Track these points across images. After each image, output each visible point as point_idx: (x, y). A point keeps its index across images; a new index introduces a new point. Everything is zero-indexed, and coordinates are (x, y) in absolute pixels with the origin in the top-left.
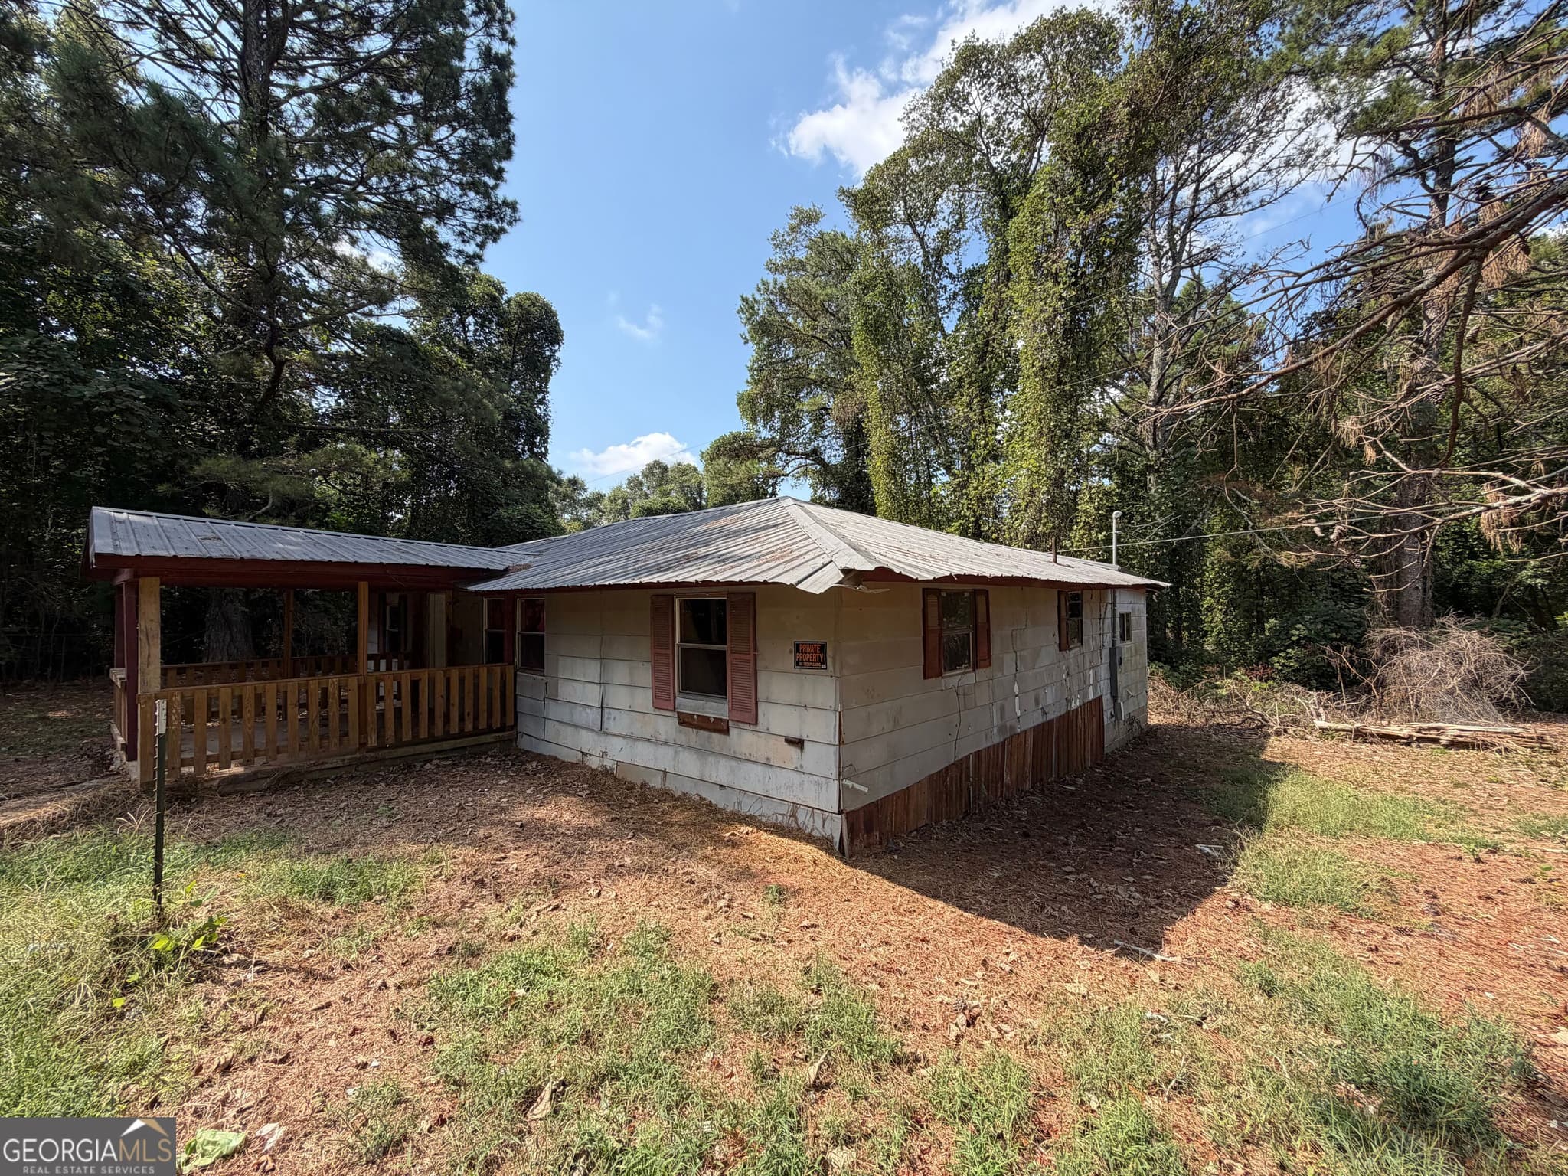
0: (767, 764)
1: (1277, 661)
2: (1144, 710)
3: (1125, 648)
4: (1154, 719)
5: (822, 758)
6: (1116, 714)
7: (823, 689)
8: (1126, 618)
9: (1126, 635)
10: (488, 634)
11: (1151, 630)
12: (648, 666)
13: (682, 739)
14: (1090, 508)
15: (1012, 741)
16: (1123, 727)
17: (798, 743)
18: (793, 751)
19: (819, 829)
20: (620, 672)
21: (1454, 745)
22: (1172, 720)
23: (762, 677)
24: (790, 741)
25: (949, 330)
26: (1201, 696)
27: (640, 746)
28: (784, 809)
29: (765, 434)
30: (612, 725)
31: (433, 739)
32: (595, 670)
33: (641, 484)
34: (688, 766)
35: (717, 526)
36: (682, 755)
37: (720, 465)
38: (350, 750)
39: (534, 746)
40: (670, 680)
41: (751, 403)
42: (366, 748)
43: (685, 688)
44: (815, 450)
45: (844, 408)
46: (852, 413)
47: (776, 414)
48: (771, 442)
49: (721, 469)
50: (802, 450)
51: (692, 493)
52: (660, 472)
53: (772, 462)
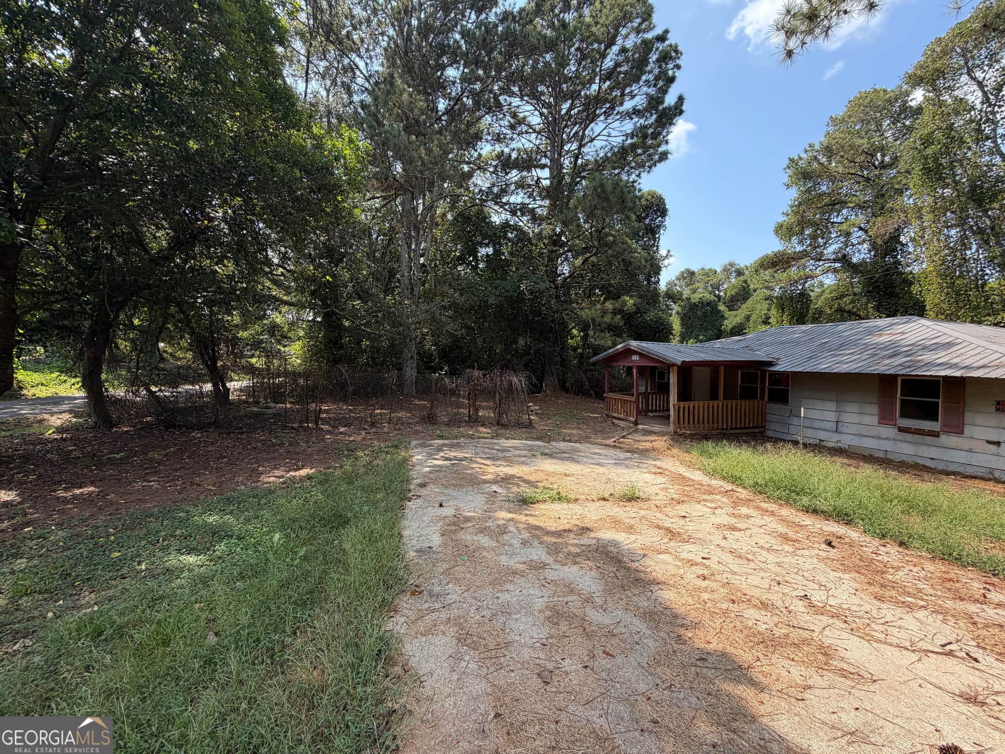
0: (970, 451)
12: (875, 406)
13: (901, 437)
17: (996, 443)
18: (993, 447)
24: (990, 442)
27: (866, 439)
28: (984, 470)
29: (799, 248)
30: (845, 430)
31: (741, 428)
32: (832, 406)
33: (676, 285)
34: (906, 449)
35: (884, 339)
36: (899, 444)
37: (766, 274)
38: (718, 429)
39: (779, 436)
40: (893, 412)
41: (790, 229)
42: (723, 429)
43: (903, 415)
44: (844, 256)
45: (882, 227)
46: (891, 229)
47: (807, 232)
48: (804, 254)
49: (767, 278)
50: (834, 256)
51: (713, 288)
52: (689, 276)
53: (805, 267)
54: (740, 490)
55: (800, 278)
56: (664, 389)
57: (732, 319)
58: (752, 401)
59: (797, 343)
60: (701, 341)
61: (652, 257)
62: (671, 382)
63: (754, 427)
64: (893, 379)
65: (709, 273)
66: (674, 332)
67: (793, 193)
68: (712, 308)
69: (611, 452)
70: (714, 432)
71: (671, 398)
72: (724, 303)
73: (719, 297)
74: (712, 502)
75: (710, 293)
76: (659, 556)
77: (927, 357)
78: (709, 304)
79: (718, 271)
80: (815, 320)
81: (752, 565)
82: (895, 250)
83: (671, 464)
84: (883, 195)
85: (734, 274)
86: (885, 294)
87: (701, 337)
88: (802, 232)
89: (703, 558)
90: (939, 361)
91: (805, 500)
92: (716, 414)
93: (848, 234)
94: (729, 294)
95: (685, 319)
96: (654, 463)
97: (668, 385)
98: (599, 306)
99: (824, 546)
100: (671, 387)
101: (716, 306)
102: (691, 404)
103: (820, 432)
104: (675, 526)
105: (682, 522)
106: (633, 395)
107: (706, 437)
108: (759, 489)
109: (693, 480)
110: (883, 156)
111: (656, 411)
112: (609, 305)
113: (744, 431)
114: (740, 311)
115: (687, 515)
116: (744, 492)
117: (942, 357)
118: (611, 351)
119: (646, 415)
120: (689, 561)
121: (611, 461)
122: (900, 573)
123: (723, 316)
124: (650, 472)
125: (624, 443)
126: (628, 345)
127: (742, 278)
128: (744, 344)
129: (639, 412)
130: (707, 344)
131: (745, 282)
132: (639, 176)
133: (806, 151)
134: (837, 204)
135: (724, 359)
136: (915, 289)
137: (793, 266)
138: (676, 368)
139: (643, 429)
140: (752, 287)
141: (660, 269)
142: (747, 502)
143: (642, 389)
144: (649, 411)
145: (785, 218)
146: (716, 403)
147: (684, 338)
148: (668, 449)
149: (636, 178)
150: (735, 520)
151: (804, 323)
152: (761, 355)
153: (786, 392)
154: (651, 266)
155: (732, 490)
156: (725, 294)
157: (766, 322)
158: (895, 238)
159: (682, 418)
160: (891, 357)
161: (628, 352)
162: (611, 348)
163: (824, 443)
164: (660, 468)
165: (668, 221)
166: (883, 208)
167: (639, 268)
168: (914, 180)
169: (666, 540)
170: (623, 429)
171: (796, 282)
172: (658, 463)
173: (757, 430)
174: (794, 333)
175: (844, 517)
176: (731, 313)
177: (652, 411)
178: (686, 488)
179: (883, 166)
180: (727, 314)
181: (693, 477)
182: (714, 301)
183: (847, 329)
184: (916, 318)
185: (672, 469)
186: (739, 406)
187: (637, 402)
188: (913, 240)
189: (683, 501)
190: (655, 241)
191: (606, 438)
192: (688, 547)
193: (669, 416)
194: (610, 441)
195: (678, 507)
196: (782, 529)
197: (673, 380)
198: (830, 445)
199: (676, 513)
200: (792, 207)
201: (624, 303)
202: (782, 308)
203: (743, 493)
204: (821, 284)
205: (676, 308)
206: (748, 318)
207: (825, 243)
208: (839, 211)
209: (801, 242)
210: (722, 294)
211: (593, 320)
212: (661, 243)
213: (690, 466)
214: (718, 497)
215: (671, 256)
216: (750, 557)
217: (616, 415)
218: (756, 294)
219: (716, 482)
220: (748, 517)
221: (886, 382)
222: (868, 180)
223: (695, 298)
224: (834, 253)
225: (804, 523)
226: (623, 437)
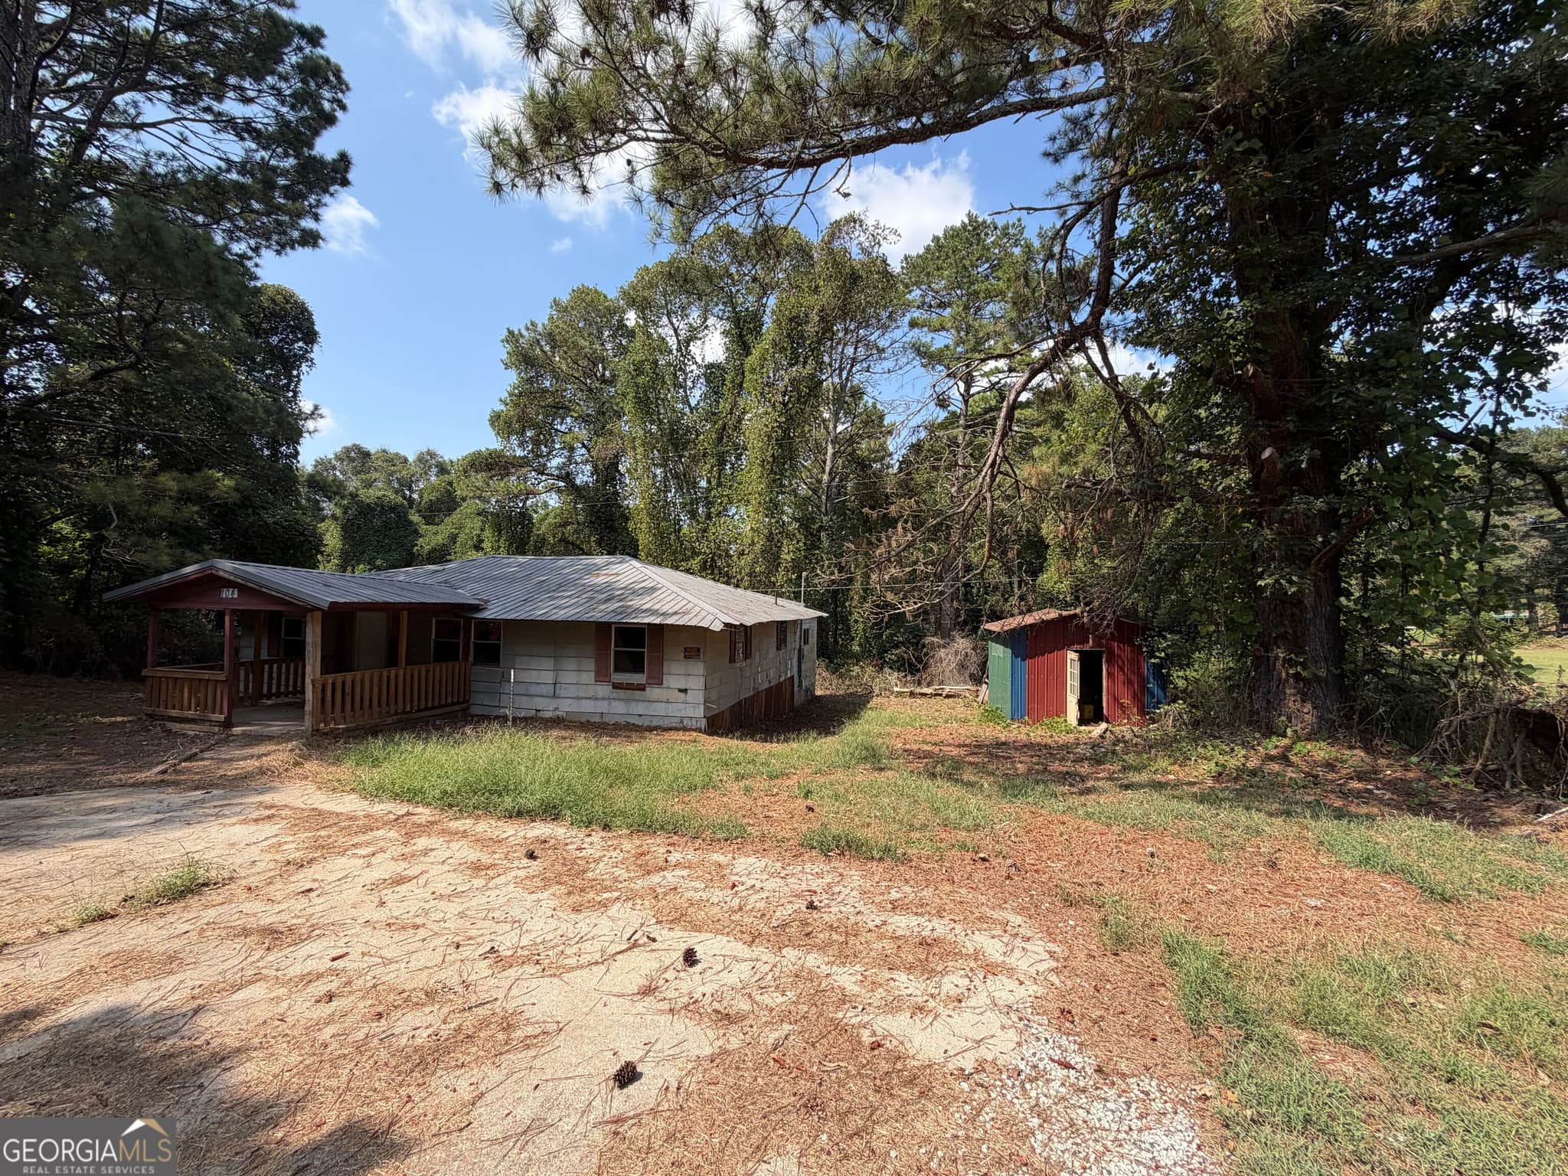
0: (668, 702)
1: (888, 656)
2: (813, 685)
3: (806, 648)
4: (818, 693)
5: (697, 696)
6: (800, 685)
7: (698, 668)
8: (807, 631)
9: (806, 642)
10: (436, 643)
11: (819, 636)
12: (592, 661)
13: (614, 695)
14: (788, 558)
15: (758, 694)
16: (803, 693)
17: (685, 691)
18: (682, 695)
19: (694, 724)
20: (570, 664)
21: (948, 696)
22: (828, 692)
23: (666, 664)
24: (680, 690)
25: (693, 402)
26: (841, 676)
27: (584, 702)
28: (677, 720)
29: (519, 453)
30: (562, 693)
31: (433, 708)
32: (548, 663)
33: (334, 468)
34: (618, 709)
35: (601, 580)
36: (615, 704)
37: (478, 479)
38: (396, 714)
39: (486, 711)
40: (608, 667)
41: (508, 424)
42: (404, 712)
43: (616, 670)
44: (568, 474)
45: (605, 448)
46: (611, 453)
47: (529, 434)
48: (523, 462)
49: (479, 484)
50: (556, 473)
51: (401, 485)
52: (357, 457)
53: (526, 479)
54: (420, 810)
55: (520, 492)
56: (297, 651)
57: (430, 538)
58: (450, 664)
59: (511, 579)
60: (379, 569)
61: (282, 410)
62: (309, 639)
63: (453, 704)
64: (607, 626)
65: (394, 461)
66: (328, 550)
67: (512, 377)
68: (399, 516)
69: (151, 797)
70: (390, 720)
71: (308, 669)
72: (419, 511)
73: (411, 501)
74: (368, 844)
75: (397, 492)
76: (235, 997)
77: (636, 602)
78: (393, 508)
79: (411, 459)
80: (538, 551)
81: (422, 933)
82: (614, 479)
83: (298, 793)
84: (604, 413)
85: (434, 470)
86: (606, 527)
87: (378, 562)
88: (523, 433)
89: (334, 959)
90: (645, 607)
91: (508, 801)
92: (393, 689)
93: (572, 449)
94: (426, 498)
95: (349, 530)
96: (260, 798)
97: (302, 646)
98: (138, 479)
99: (525, 861)
100: (309, 649)
101: (406, 514)
102: (349, 677)
103: (537, 699)
104: (284, 917)
105: (303, 901)
106: (222, 668)
107: (374, 732)
108: (448, 802)
109: (338, 815)
110: (604, 369)
111: (278, 695)
112: (169, 481)
113: (438, 711)
114: (442, 527)
115: (315, 885)
116: (427, 811)
117: (646, 602)
118: (165, 577)
119: (255, 705)
120: (302, 977)
121: (145, 820)
122: (602, 865)
123: (416, 531)
124: (245, 822)
125: (189, 770)
126: (211, 567)
127: (446, 477)
128: (440, 577)
129: (236, 702)
130: (383, 575)
131: (450, 484)
132: (256, 250)
133: (528, 329)
134: (560, 409)
135: (407, 600)
136: (631, 525)
137: (513, 474)
138: (318, 615)
139: (244, 734)
140: (459, 493)
141: (299, 433)
142: (426, 828)
143: (247, 654)
144: (262, 696)
145: (503, 407)
146: (393, 672)
147: (347, 561)
148: (297, 764)
149: (250, 253)
150: (404, 865)
151: (524, 553)
152: (465, 595)
153: (496, 649)
154: (279, 423)
155: (408, 814)
156: (421, 497)
157: (478, 547)
158: (614, 465)
159: (329, 705)
160: (607, 601)
161: (212, 582)
162: (169, 571)
163: (540, 714)
164: (271, 807)
165: (316, 353)
166: (603, 427)
167: (251, 421)
168: (628, 407)
169: (257, 955)
170: (193, 740)
171: (517, 497)
172: (267, 798)
173: (457, 708)
174: (508, 565)
175: (550, 812)
176: (430, 527)
177: (269, 696)
178: (323, 833)
179: (604, 380)
180: (423, 528)
181: (339, 809)
182: (402, 505)
183: (567, 564)
184: (628, 558)
185: (298, 803)
186: (431, 674)
187: (233, 680)
188: (628, 471)
189: (311, 862)
190: (290, 381)
191: (140, 769)
192: (307, 949)
193: (303, 703)
194: (152, 774)
195: (301, 875)
196: (473, 855)
197: (313, 635)
198: (547, 715)
199: (292, 887)
200: (511, 395)
201: (212, 484)
202: (498, 530)
203: (424, 814)
204: (546, 505)
205: (328, 507)
206: (453, 538)
207: (549, 453)
208: (563, 419)
209: (521, 445)
210: (415, 496)
211: (121, 509)
212: (302, 387)
213: (335, 788)
214: (380, 833)
215: (321, 416)
216: (419, 921)
217: (174, 713)
218: (465, 505)
219: (382, 806)
220: (426, 852)
221: (602, 628)
222: (590, 390)
223: (370, 495)
224: (558, 468)
225: (504, 836)
226: (189, 759)
